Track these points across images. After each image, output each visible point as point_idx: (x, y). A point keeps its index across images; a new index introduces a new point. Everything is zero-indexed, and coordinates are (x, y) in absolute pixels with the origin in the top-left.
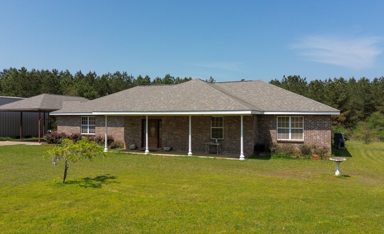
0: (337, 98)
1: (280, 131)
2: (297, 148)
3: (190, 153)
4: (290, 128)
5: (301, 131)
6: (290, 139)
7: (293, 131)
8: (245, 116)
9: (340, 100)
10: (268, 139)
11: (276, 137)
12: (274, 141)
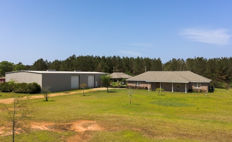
0: (222, 68)
1: (195, 86)
2: (199, 90)
3: (173, 91)
4: (197, 85)
5: (200, 86)
6: (197, 88)
7: (198, 86)
8: (187, 83)
9: (223, 69)
10: (192, 88)
11: (194, 88)
12: (193, 89)
